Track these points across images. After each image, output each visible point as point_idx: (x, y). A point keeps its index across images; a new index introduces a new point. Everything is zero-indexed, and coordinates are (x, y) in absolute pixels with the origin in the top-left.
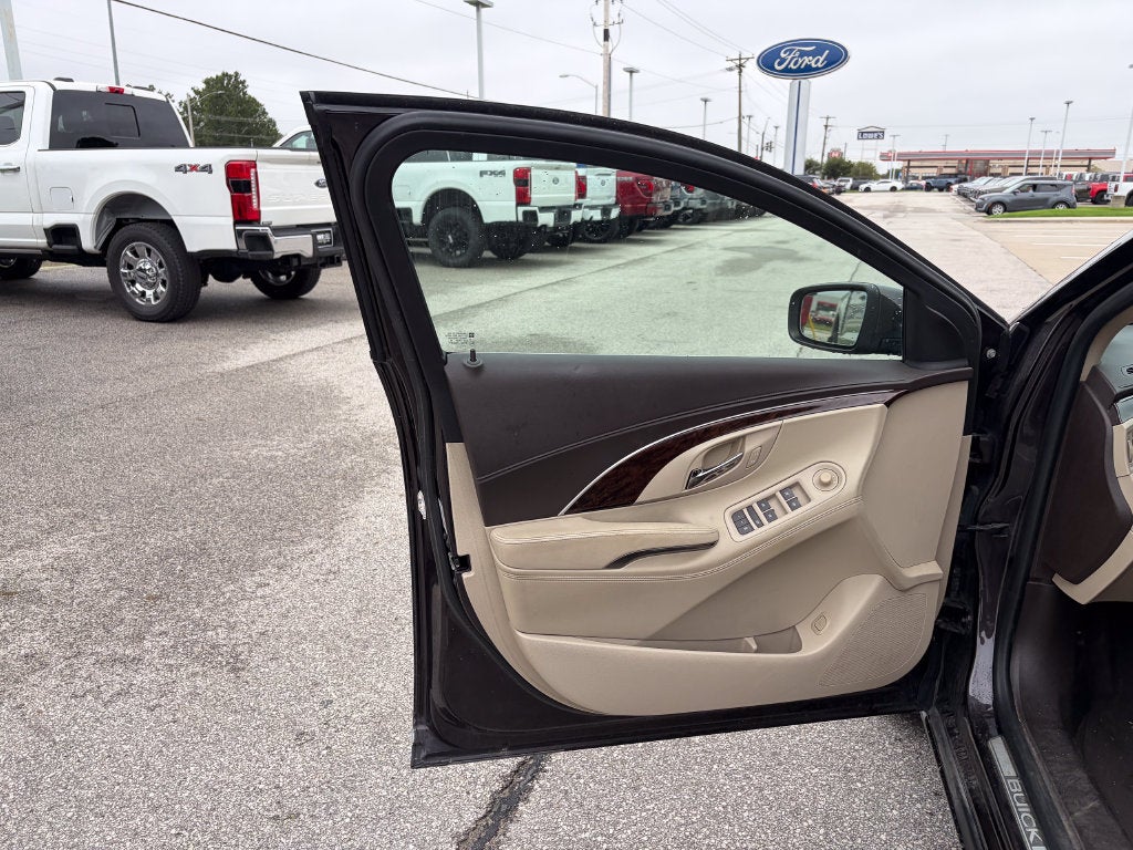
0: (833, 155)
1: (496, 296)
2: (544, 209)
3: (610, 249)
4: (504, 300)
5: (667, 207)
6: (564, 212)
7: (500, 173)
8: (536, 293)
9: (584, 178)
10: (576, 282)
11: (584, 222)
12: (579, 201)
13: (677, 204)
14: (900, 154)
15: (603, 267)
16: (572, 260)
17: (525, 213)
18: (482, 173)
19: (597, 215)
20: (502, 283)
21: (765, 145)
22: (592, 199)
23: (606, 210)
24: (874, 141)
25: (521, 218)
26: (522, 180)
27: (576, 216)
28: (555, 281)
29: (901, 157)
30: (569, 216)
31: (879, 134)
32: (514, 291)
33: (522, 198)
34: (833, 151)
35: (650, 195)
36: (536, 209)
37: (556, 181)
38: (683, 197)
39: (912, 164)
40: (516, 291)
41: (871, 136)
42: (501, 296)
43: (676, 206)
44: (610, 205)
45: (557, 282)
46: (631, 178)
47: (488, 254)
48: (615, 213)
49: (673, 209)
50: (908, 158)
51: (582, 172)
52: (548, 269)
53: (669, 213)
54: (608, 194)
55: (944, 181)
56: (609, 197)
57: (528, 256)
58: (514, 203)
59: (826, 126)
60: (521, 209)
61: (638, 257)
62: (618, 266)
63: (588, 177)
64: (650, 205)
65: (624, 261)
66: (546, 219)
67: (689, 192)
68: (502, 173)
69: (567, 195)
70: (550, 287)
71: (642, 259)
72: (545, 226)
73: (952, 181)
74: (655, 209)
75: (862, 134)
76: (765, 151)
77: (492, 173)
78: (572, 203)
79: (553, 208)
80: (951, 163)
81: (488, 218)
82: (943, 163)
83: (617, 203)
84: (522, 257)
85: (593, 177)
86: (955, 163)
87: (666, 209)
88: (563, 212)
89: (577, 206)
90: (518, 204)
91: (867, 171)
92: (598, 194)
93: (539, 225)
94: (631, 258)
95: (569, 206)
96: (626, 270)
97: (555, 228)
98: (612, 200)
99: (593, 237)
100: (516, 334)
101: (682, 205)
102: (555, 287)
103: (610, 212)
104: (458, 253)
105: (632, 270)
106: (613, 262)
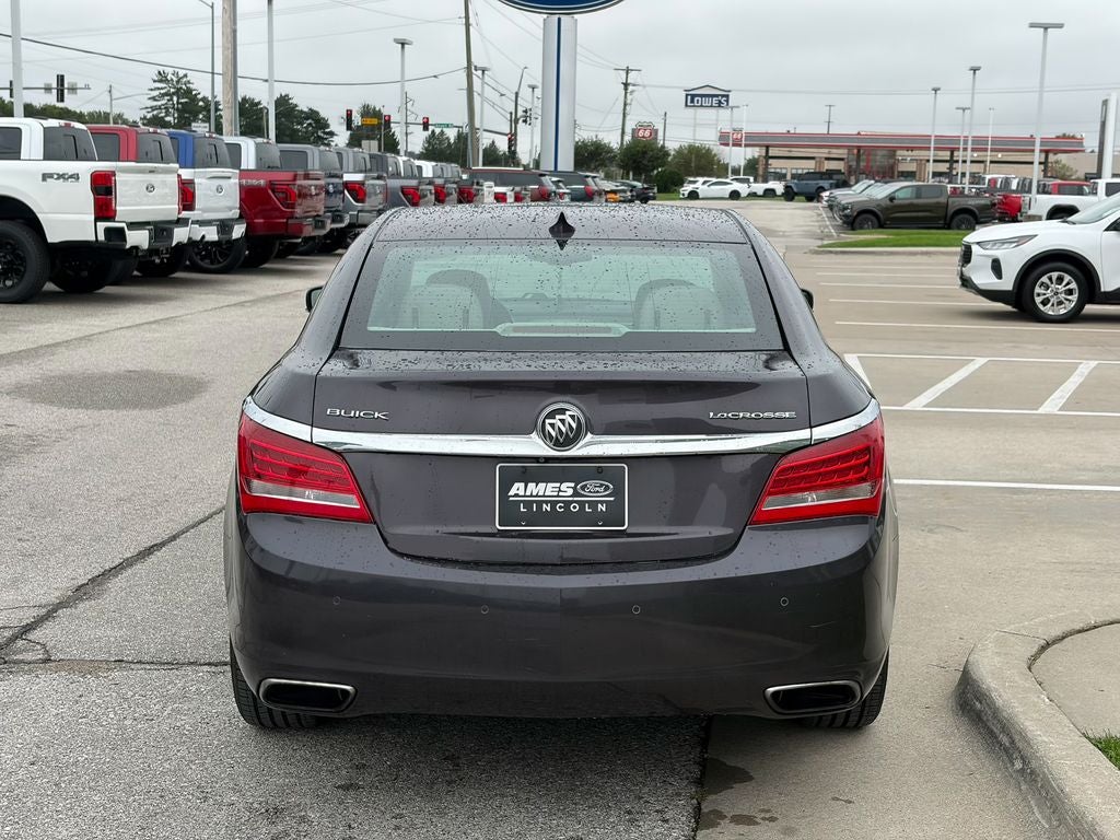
0: (641, 133)
1: (74, 335)
2: (134, 226)
3: (234, 283)
4: (88, 338)
5: (319, 223)
6: (163, 230)
7: (71, 177)
8: (129, 333)
9: (191, 182)
10: (182, 321)
11: (191, 242)
12: (185, 214)
13: (337, 218)
14: (750, 136)
15: (221, 305)
16: (172, 294)
17: (108, 231)
18: (45, 177)
19: (212, 234)
20: (78, 321)
21: (520, 113)
22: (204, 210)
23: (224, 226)
24: (713, 111)
25: (101, 237)
26: (103, 187)
27: (180, 235)
28: (152, 319)
29: (752, 140)
30: (170, 236)
31: (721, 99)
32: (97, 330)
33: (104, 210)
34: (641, 126)
35: (292, 206)
36: (124, 225)
37: (150, 188)
38: (348, 208)
39: (772, 152)
40: (101, 330)
41: (706, 102)
42: (81, 335)
43: (333, 221)
44: (232, 220)
45: (155, 322)
46: (262, 182)
47: (50, 286)
48: (238, 231)
49: (329, 226)
50: (765, 142)
51: (186, 174)
52: (140, 306)
53: (323, 232)
54: (229, 204)
55: (814, 184)
56: (230, 209)
57: (108, 289)
58: (92, 217)
59: (626, 85)
60: (102, 225)
61: (274, 293)
62: (241, 304)
63: (196, 181)
64: (290, 221)
65: (251, 298)
66: (138, 239)
67: (357, 201)
68: (76, 177)
69: (165, 205)
70: (147, 326)
71: (278, 296)
72: (136, 248)
73: (825, 184)
74: (300, 228)
75: (692, 99)
76: (521, 124)
77: (61, 176)
78: (174, 217)
79: (148, 223)
80: (836, 153)
81: (53, 236)
82: (824, 153)
83: (241, 216)
84: (101, 291)
85: (204, 181)
86: (842, 153)
87: (316, 227)
88: (161, 230)
89: (181, 222)
90: (97, 219)
91: (703, 162)
92: (211, 204)
93: (128, 247)
94: (262, 293)
95: (170, 222)
96: (255, 309)
97: (152, 251)
98: (235, 213)
99: (206, 264)
100: (111, 370)
101: (347, 221)
102: (154, 326)
103: (232, 228)
104: (9, 283)
105: (260, 309)
106: (234, 299)
